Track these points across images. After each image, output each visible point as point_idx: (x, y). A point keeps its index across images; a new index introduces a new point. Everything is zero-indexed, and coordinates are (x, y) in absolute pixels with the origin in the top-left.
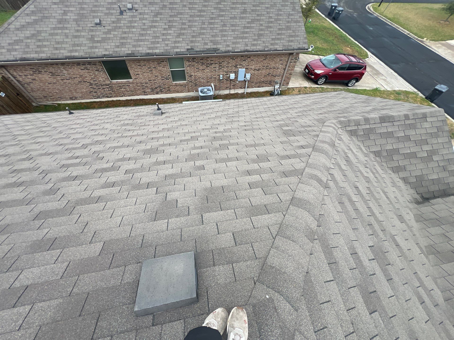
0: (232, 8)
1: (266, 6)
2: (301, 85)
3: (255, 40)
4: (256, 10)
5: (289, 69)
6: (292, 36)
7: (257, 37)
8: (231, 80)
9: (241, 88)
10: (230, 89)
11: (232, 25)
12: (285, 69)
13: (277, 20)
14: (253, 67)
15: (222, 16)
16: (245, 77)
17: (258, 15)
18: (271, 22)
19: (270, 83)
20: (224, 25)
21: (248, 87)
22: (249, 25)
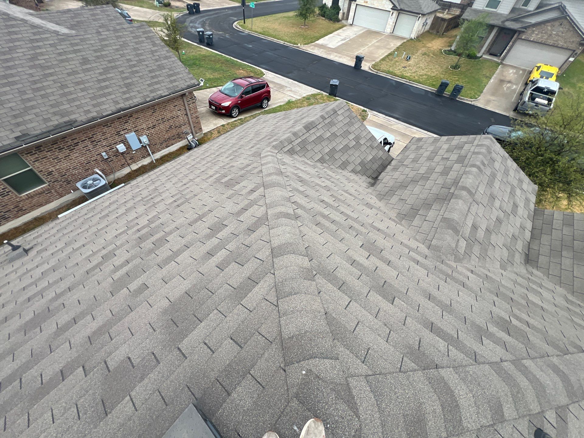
0: (62, 61)
1: (114, 47)
2: (216, 124)
3: (124, 93)
4: (102, 56)
5: (192, 112)
6: (171, 75)
7: (125, 89)
8: (122, 153)
9: (144, 157)
10: (129, 165)
11: (78, 83)
12: (187, 114)
13: (140, 61)
14: (144, 126)
15: (51, 74)
16: (141, 142)
17: (110, 62)
18: (134, 66)
19: (180, 137)
20: (63, 87)
21: (153, 153)
22: (104, 77)
